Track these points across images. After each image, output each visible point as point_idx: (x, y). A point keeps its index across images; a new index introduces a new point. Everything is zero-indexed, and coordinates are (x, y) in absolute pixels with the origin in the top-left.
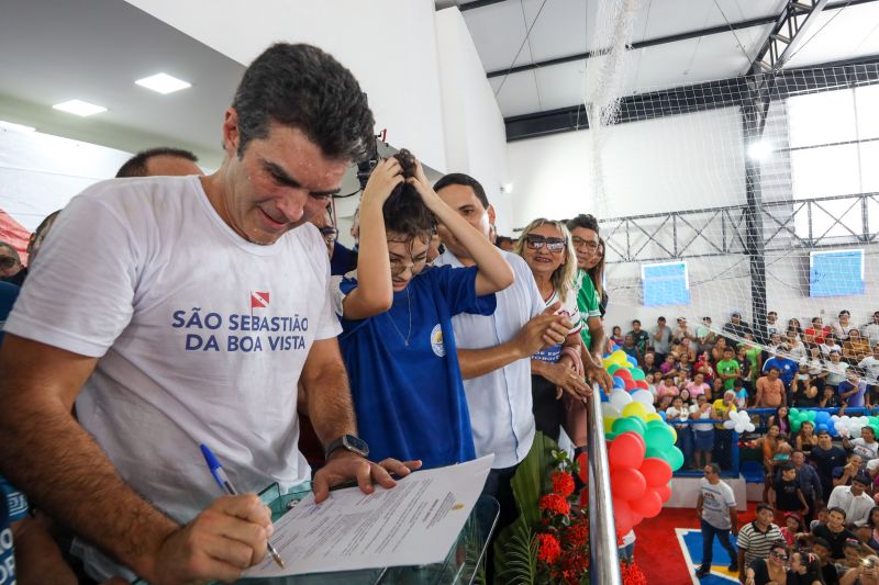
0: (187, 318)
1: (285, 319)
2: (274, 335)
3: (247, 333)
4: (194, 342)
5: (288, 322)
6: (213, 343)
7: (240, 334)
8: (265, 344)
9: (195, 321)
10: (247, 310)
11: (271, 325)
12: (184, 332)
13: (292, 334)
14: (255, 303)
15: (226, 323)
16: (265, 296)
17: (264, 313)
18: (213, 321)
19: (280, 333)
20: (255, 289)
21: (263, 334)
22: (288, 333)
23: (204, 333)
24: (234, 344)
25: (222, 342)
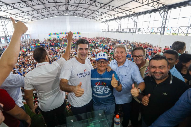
0: (78, 74)
3: (85, 74)
4: (80, 77)
6: (81, 76)
7: (84, 75)
8: (86, 75)
9: (79, 74)
12: (78, 76)
15: (82, 74)
16: (86, 70)
17: (85, 72)
18: (81, 74)
20: (84, 69)
23: (80, 76)
24: (83, 76)
25: (82, 76)
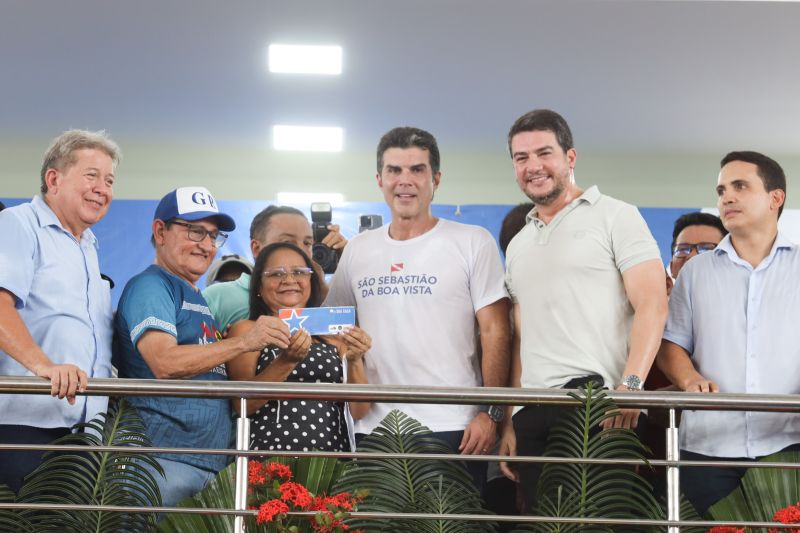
0: (362, 283)
1: (413, 277)
2: (406, 286)
3: (390, 285)
4: (365, 294)
5: (416, 279)
6: (372, 292)
7: (384, 286)
8: (401, 291)
9: (365, 283)
10: (388, 273)
11: (405, 280)
12: (362, 289)
13: (418, 285)
14: (393, 269)
15: (377, 281)
16: (401, 266)
17: (397, 274)
18: (372, 282)
19: (410, 284)
20: (393, 262)
21: (400, 286)
22: (415, 284)
23: (368, 288)
24: (381, 291)
25: (375, 291)
